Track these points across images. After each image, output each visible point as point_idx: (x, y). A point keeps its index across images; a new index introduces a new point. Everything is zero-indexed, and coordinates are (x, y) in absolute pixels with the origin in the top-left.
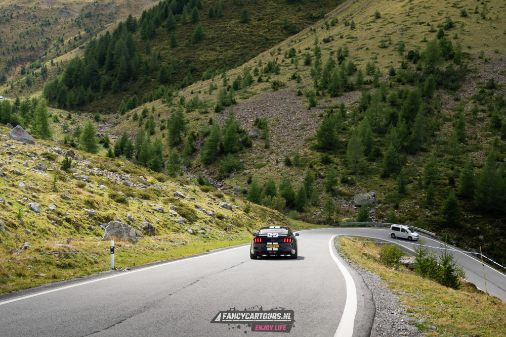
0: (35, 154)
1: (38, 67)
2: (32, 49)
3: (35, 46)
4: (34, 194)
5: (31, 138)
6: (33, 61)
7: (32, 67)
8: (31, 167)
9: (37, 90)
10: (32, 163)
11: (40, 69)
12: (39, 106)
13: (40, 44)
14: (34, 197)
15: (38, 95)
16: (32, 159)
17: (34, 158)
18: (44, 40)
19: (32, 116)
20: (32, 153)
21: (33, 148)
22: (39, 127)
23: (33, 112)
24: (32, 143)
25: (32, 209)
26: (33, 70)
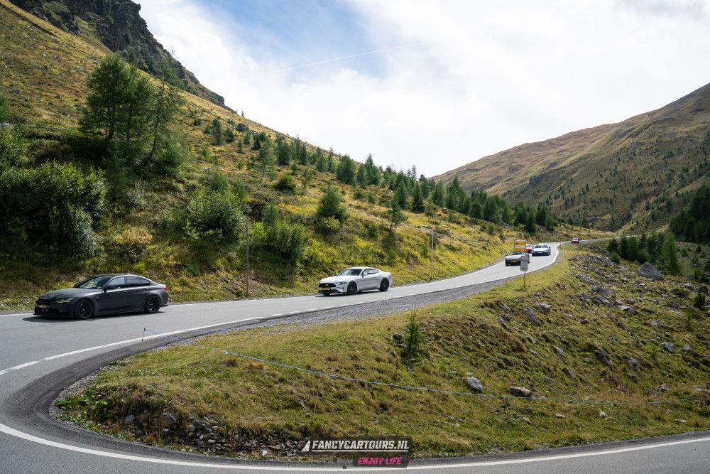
0: (665, 291)
1: (662, 201)
2: (656, 183)
3: (658, 179)
4: (667, 333)
5: (659, 274)
6: (657, 195)
7: (656, 201)
8: (662, 304)
9: (662, 224)
10: (662, 300)
11: (665, 202)
12: (666, 241)
13: (663, 177)
14: (667, 336)
15: (663, 229)
16: (662, 297)
17: (664, 295)
18: (667, 173)
19: (659, 251)
20: (661, 289)
21: (662, 284)
22: (667, 263)
23: (659, 247)
24: (661, 279)
25: (666, 349)
26: (657, 204)
